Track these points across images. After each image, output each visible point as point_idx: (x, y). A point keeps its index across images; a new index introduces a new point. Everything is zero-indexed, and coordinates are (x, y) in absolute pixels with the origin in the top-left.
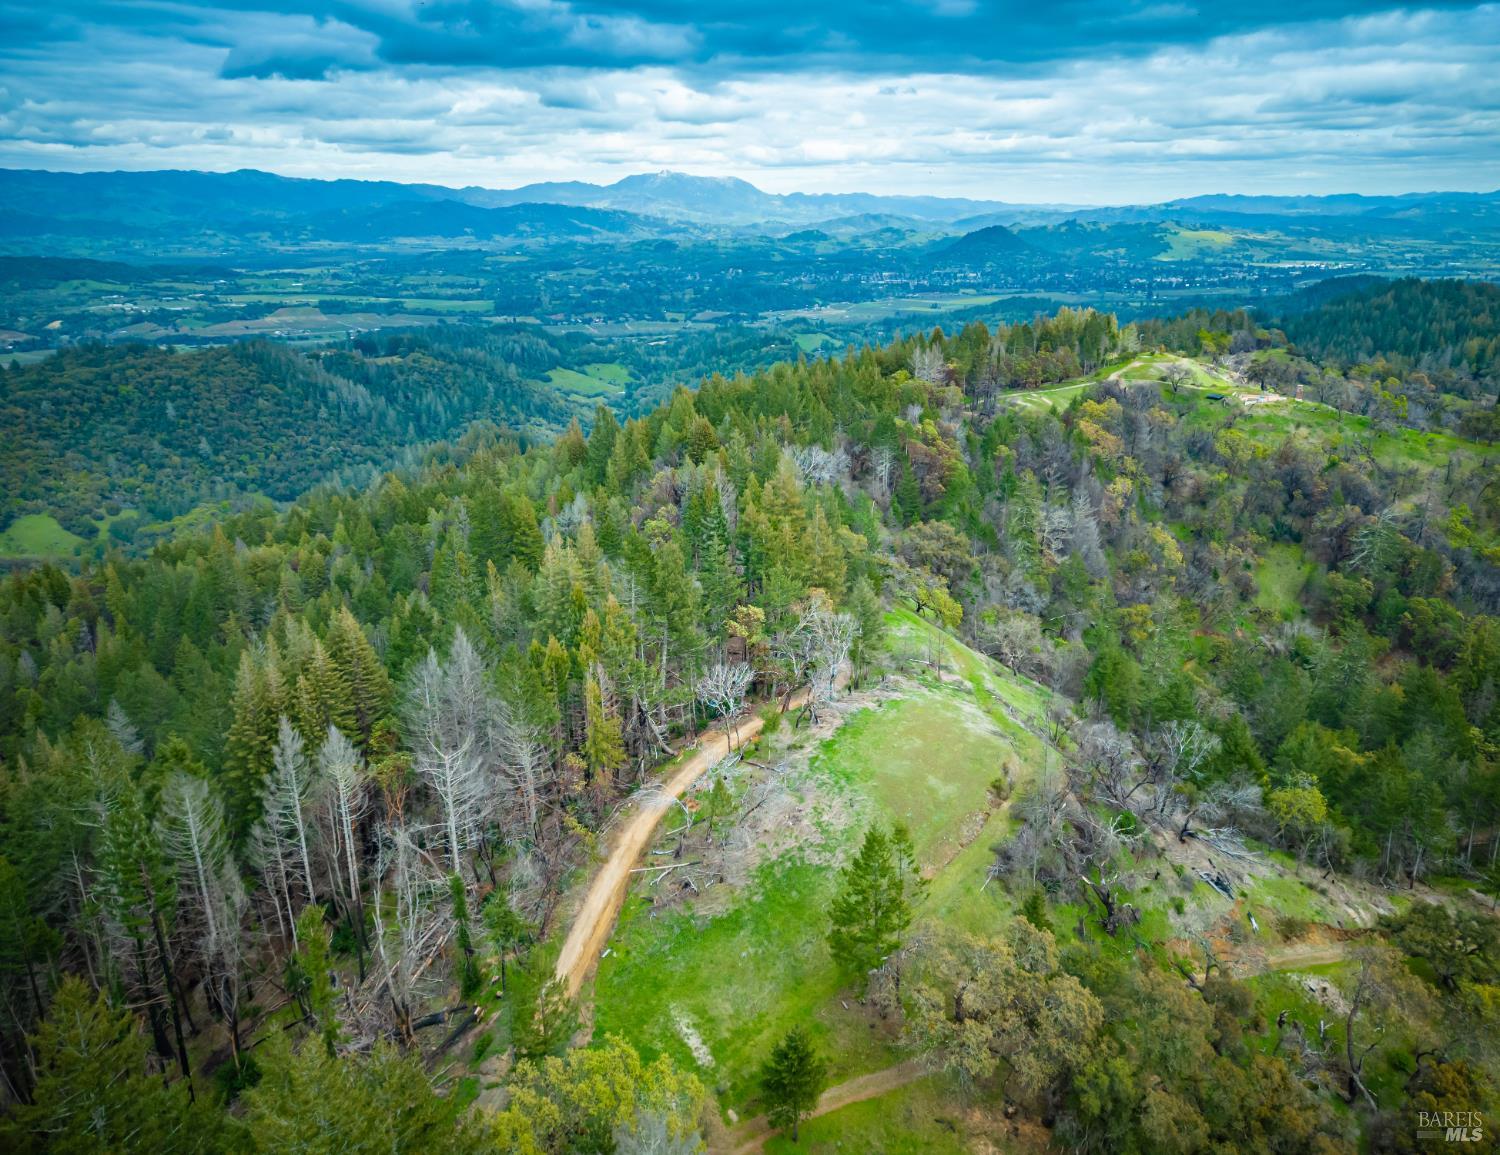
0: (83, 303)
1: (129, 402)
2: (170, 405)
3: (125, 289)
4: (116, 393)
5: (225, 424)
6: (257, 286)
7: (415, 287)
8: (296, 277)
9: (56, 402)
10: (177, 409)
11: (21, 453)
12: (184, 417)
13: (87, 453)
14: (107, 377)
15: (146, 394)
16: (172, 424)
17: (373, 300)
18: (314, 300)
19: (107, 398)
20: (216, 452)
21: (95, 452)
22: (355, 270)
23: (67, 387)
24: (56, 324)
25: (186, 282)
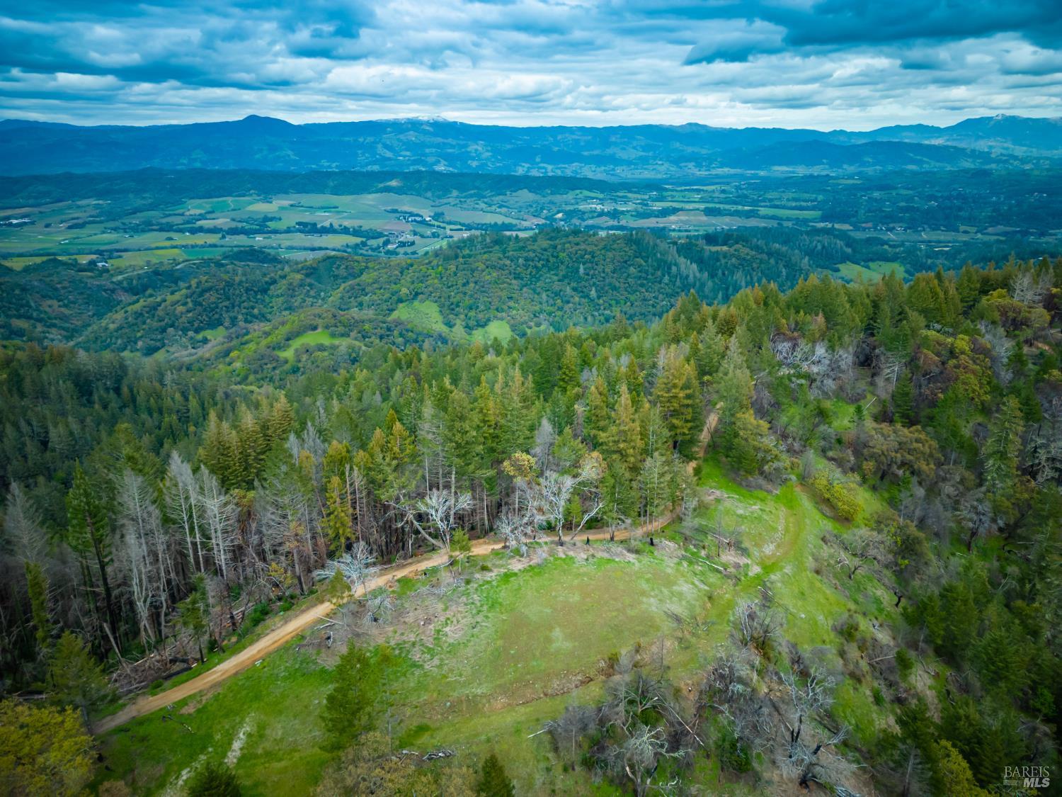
0: (577, 203)
1: (562, 263)
2: (581, 266)
3: (601, 196)
4: (557, 257)
5: (607, 281)
6: (673, 197)
7: (771, 200)
8: (698, 191)
9: (526, 259)
10: (585, 269)
11: (502, 286)
12: (588, 275)
13: (534, 290)
14: (555, 247)
15: (571, 259)
16: (580, 278)
17: (740, 207)
18: (702, 206)
19: (552, 260)
20: (599, 297)
21: (538, 290)
22: (737, 188)
23: (534, 251)
24: (560, 215)
25: (635, 193)
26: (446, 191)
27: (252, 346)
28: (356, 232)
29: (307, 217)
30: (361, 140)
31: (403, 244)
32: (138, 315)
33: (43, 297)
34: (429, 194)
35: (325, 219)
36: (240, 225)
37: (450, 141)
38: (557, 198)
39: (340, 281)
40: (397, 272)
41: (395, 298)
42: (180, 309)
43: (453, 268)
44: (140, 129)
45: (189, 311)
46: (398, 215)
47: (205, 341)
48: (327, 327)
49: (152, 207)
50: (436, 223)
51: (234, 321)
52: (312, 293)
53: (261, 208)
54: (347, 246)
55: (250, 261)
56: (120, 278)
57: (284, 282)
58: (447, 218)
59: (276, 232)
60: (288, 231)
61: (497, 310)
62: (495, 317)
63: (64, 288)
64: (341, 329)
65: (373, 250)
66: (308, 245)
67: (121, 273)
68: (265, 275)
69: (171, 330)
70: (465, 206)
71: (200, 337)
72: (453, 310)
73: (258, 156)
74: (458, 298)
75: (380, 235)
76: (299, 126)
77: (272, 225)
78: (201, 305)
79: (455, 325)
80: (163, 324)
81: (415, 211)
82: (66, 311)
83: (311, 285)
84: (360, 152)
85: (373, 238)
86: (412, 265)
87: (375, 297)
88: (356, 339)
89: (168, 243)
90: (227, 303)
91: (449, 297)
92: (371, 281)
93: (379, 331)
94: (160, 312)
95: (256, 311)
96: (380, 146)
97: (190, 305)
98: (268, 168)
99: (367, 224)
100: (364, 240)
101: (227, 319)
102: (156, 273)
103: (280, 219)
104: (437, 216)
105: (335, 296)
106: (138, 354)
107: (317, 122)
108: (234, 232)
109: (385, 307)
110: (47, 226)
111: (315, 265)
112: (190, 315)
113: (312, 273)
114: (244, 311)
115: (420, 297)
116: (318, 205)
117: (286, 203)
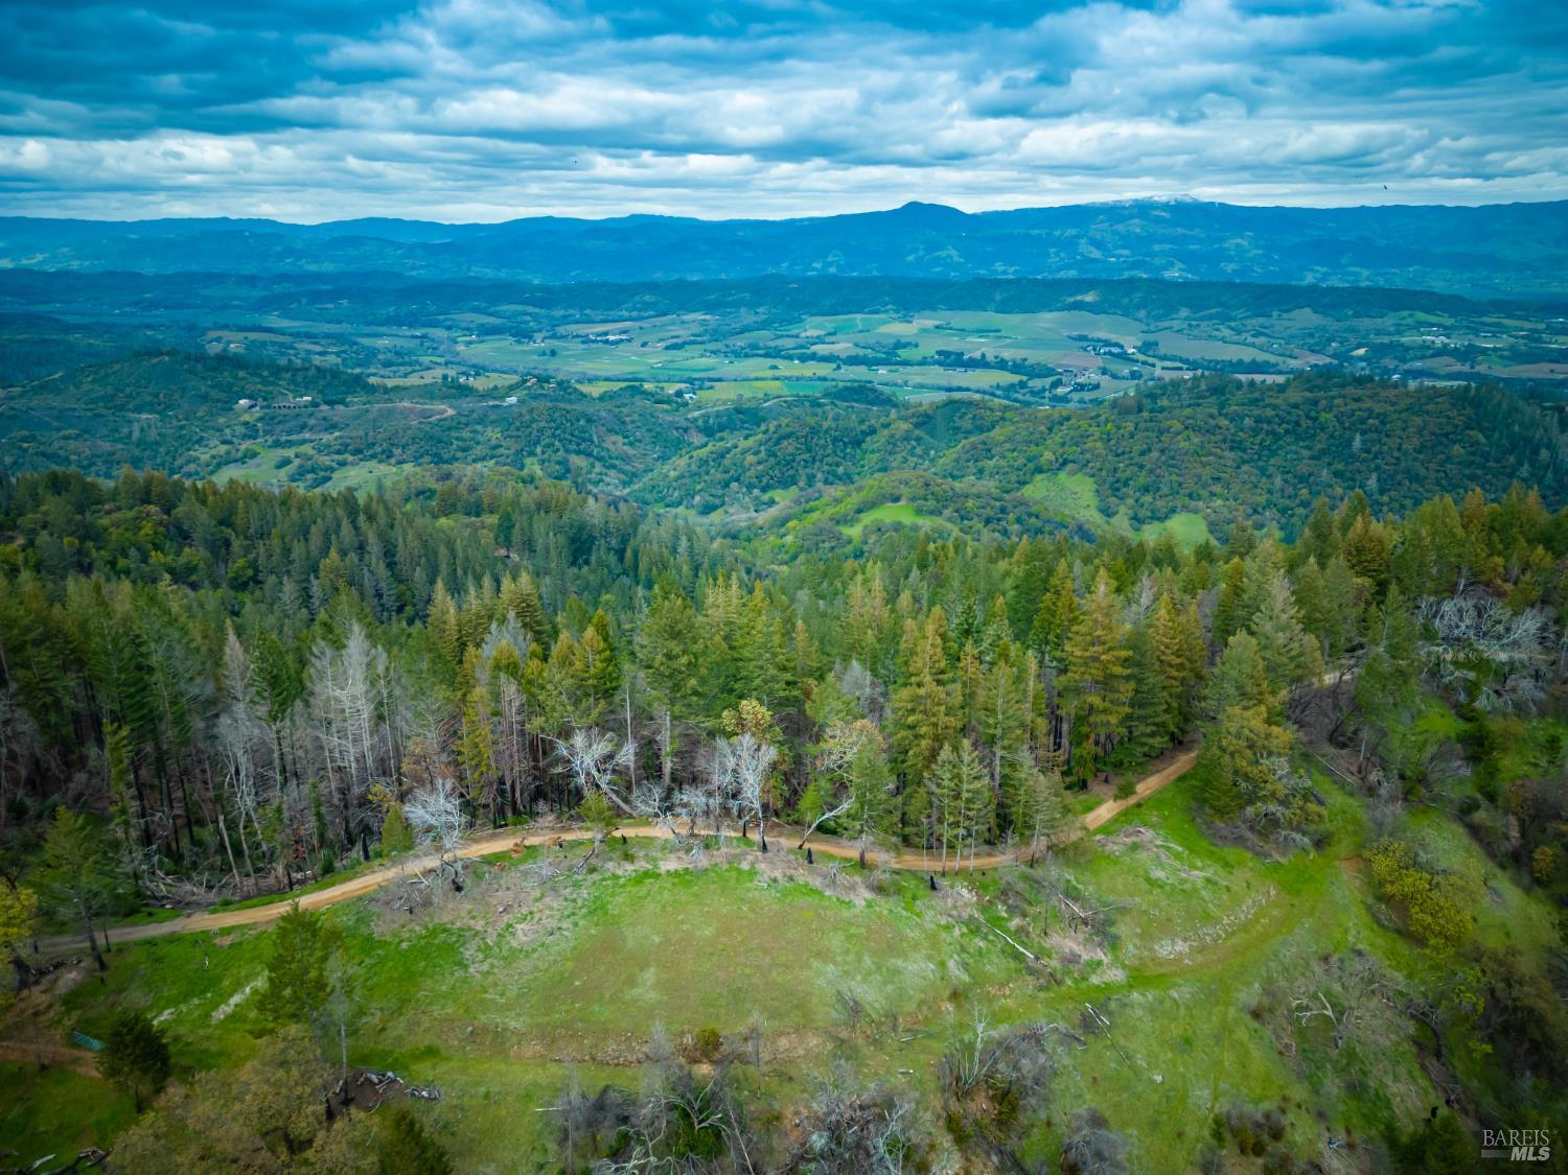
0: (1400, 333)
1: (1322, 430)
2: (1358, 437)
3: (1449, 321)
4: (1315, 419)
5: (1403, 465)
9: (1258, 420)
10: (1363, 442)
11: (1204, 459)
12: (1368, 452)
13: (1263, 471)
14: (1316, 403)
15: (1341, 423)
16: (1352, 456)
19: (1304, 423)
20: (1382, 491)
21: (1271, 470)
23: (1275, 407)
24: (1361, 351)
25: (1520, 318)
26: (1170, 309)
27: (815, 516)
28: (1016, 368)
29: (953, 344)
30: (1057, 233)
31: (1081, 387)
32: (704, 462)
33: (609, 431)
34: (1142, 314)
35: (977, 346)
36: (862, 352)
37: (1197, 232)
38: (1366, 323)
39: (961, 435)
40: (1043, 428)
41: (1031, 466)
42: (750, 458)
43: (1131, 426)
44: (773, 223)
45: (759, 463)
46: (1085, 344)
47: (772, 503)
48: (913, 499)
49: (763, 326)
50: (1142, 358)
51: (811, 479)
52: (919, 451)
53: (895, 328)
54: (998, 387)
55: (856, 401)
56: (696, 414)
57: (886, 432)
58: (1162, 351)
59: (906, 363)
60: (923, 362)
61: (1190, 496)
62: (1185, 508)
63: (633, 422)
64: (931, 503)
65: (1033, 393)
66: (944, 383)
67: (699, 408)
68: (862, 422)
69: (734, 485)
70: (1196, 332)
71: (766, 497)
72: (1118, 490)
73: (910, 258)
74: (1128, 473)
75: (1050, 372)
76: (974, 216)
77: (904, 354)
78: (775, 456)
79: (1117, 512)
80: (727, 476)
81: (1114, 338)
82: (631, 452)
83: (918, 440)
84: (1053, 250)
85: (1039, 376)
86: (1068, 419)
87: (1003, 463)
88: (950, 520)
89: (770, 373)
90: (806, 456)
91: (1115, 470)
92: (1002, 438)
93: (988, 512)
94: (727, 462)
95: (840, 470)
96: (1083, 241)
97: (763, 455)
98: (921, 275)
99: (1035, 356)
100: (1024, 378)
101: (803, 477)
102: (738, 411)
103: (917, 346)
104: (1145, 348)
105: (948, 457)
106: (693, 512)
107: (1000, 208)
108: (854, 361)
109: (1014, 478)
110: (644, 345)
111: (930, 412)
112: (760, 467)
113: (924, 423)
114: (826, 468)
115: (1070, 466)
116: (974, 326)
117: (930, 323)
